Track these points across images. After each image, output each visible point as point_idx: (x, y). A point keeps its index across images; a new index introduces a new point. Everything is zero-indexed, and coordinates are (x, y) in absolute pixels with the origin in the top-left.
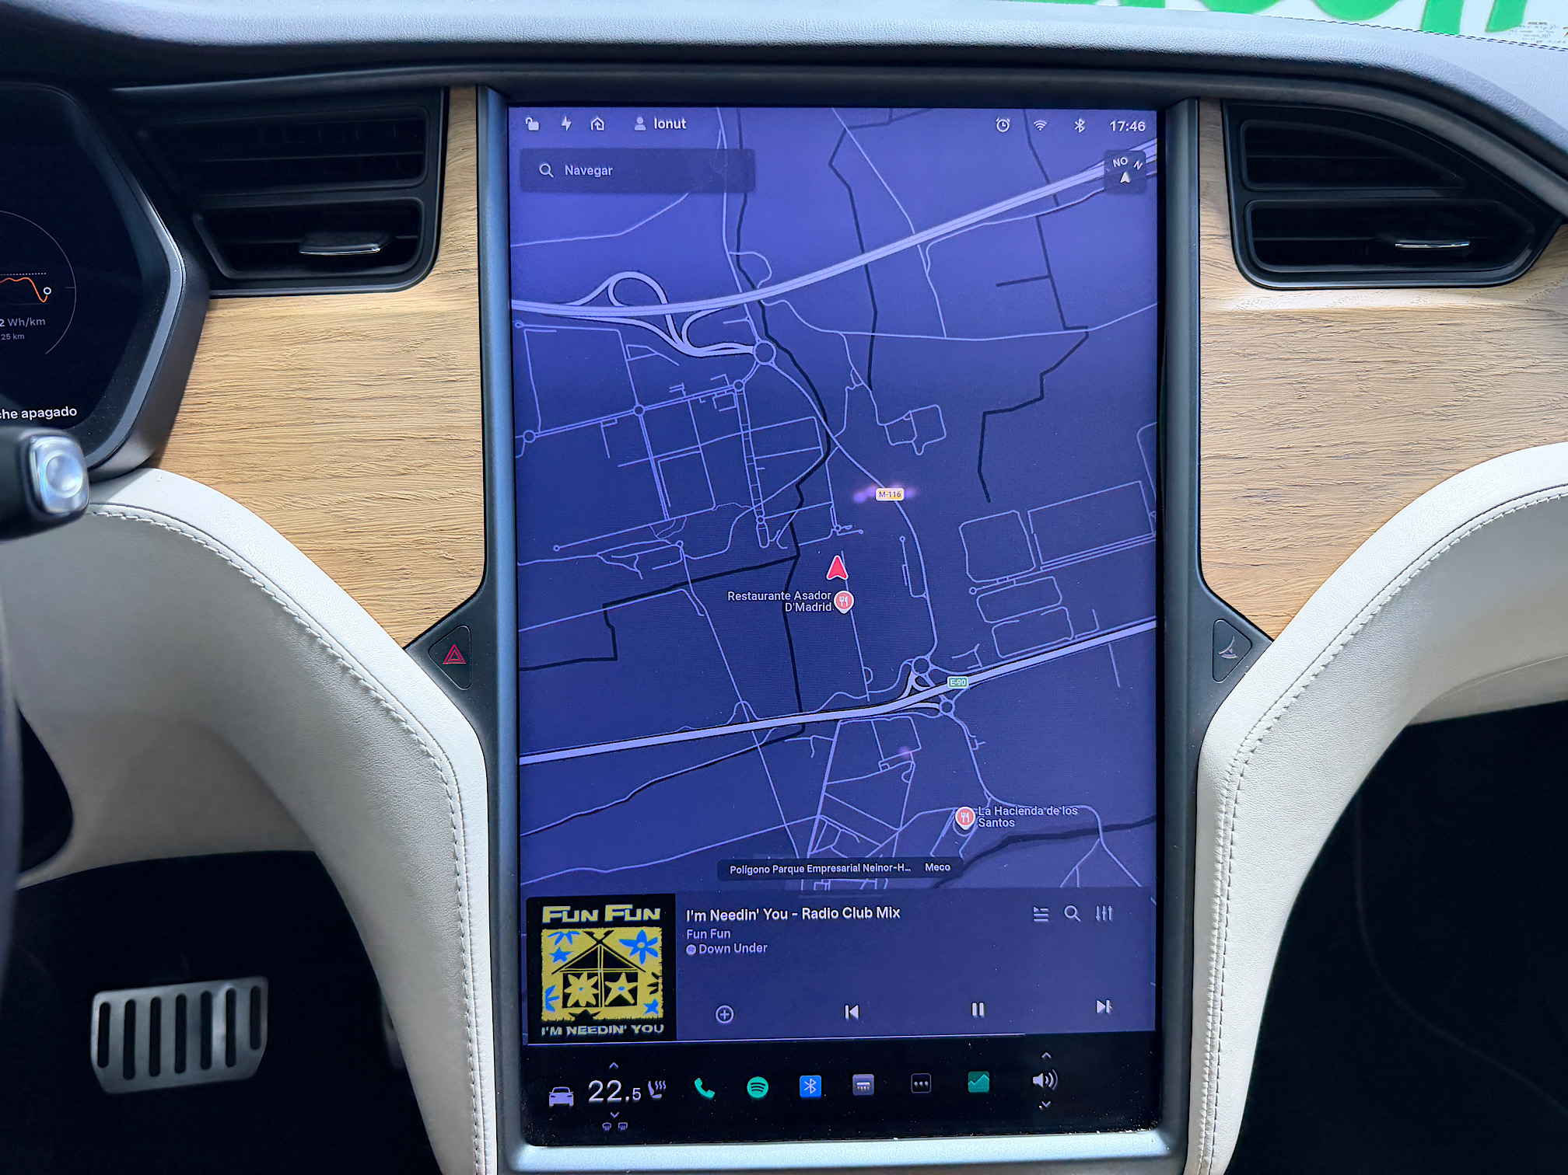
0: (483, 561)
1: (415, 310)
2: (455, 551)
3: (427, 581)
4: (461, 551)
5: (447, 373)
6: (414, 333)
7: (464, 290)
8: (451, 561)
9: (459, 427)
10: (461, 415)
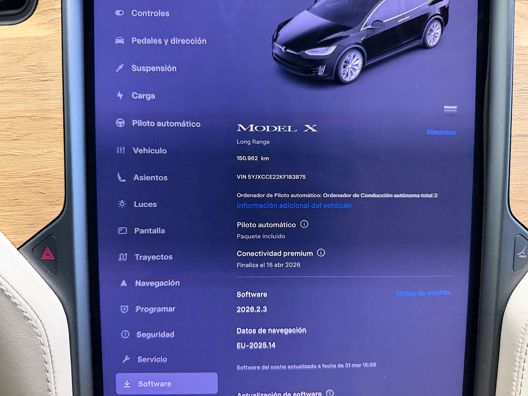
0: (64, 195)
1: (22, 35)
2: (47, 189)
3: (31, 207)
4: (50, 188)
5: (41, 75)
6: (21, 50)
7: (53, 22)
8: (45, 195)
9: (49, 110)
10: (51, 102)
